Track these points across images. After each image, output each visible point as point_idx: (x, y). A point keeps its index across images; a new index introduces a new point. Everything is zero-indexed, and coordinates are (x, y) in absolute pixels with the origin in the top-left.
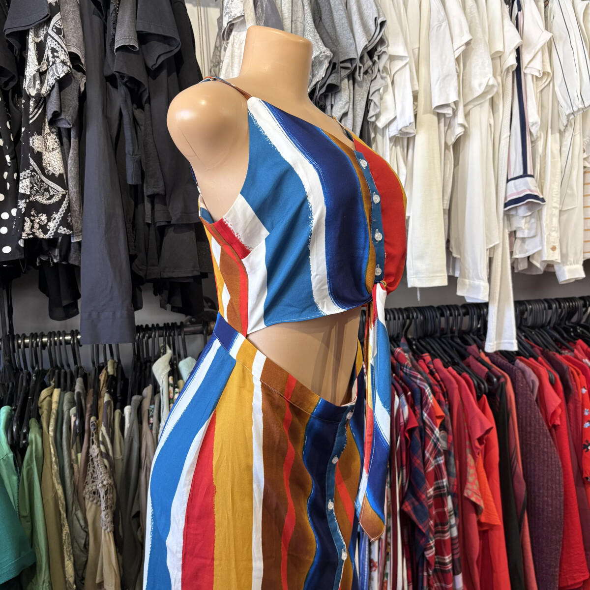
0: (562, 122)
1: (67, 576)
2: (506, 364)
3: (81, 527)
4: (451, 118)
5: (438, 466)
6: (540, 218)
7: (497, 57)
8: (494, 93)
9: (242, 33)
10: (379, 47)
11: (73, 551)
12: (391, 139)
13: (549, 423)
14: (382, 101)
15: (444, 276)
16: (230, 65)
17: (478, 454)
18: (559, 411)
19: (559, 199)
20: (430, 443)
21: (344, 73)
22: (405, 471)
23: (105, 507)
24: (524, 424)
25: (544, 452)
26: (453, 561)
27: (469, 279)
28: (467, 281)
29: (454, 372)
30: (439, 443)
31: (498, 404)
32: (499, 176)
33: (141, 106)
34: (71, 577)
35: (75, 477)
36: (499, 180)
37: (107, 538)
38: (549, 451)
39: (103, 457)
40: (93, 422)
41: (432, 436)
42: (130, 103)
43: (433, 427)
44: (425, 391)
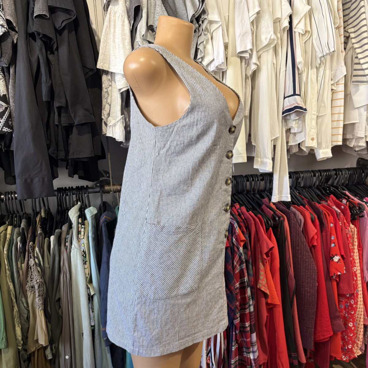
0: (318, 62)
1: (17, 336)
2: (285, 209)
3: (25, 307)
4: (249, 59)
5: (242, 271)
6: (304, 121)
7: (277, 21)
8: (275, 43)
9: (115, 6)
10: (202, 15)
11: (20, 322)
13: (310, 244)
14: (205, 49)
15: (245, 156)
16: (108, 26)
17: (266, 263)
18: (316, 237)
19: (316, 109)
20: (237, 256)
23: (38, 295)
24: (295, 245)
25: (306, 261)
26: (250, 326)
27: (260, 158)
28: (259, 159)
29: (253, 214)
30: (242, 256)
31: (279, 233)
32: (279, 95)
33: (52, 53)
34: (20, 336)
35: (21, 278)
36: (279, 97)
37: (40, 313)
38: (309, 261)
39: (37, 266)
40: (30, 245)
41: (238, 252)
42: (44, 51)
43: (239, 247)
44: (234, 225)
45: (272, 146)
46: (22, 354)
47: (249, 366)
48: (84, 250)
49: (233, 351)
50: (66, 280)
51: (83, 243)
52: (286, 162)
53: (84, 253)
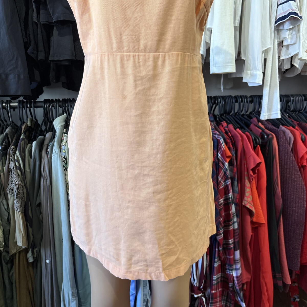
2: (274, 128)
3: (5, 209)
5: (226, 187)
6: (298, 32)
11: (2, 223)
13: (299, 164)
15: (233, 66)
17: (253, 180)
18: (306, 156)
20: (222, 172)
23: (16, 197)
24: (283, 164)
25: (294, 180)
26: (234, 243)
27: (250, 71)
28: (249, 72)
29: (240, 131)
30: (227, 172)
31: (267, 151)
32: (273, 2)
36: (272, 5)
37: (18, 215)
38: (298, 180)
39: (17, 169)
40: (12, 149)
41: (223, 167)
43: (224, 162)
44: (220, 141)
45: (263, 59)
46: (4, 256)
47: (231, 283)
48: (64, 156)
49: (215, 267)
50: (46, 185)
51: (64, 149)
52: (277, 77)
53: (65, 159)
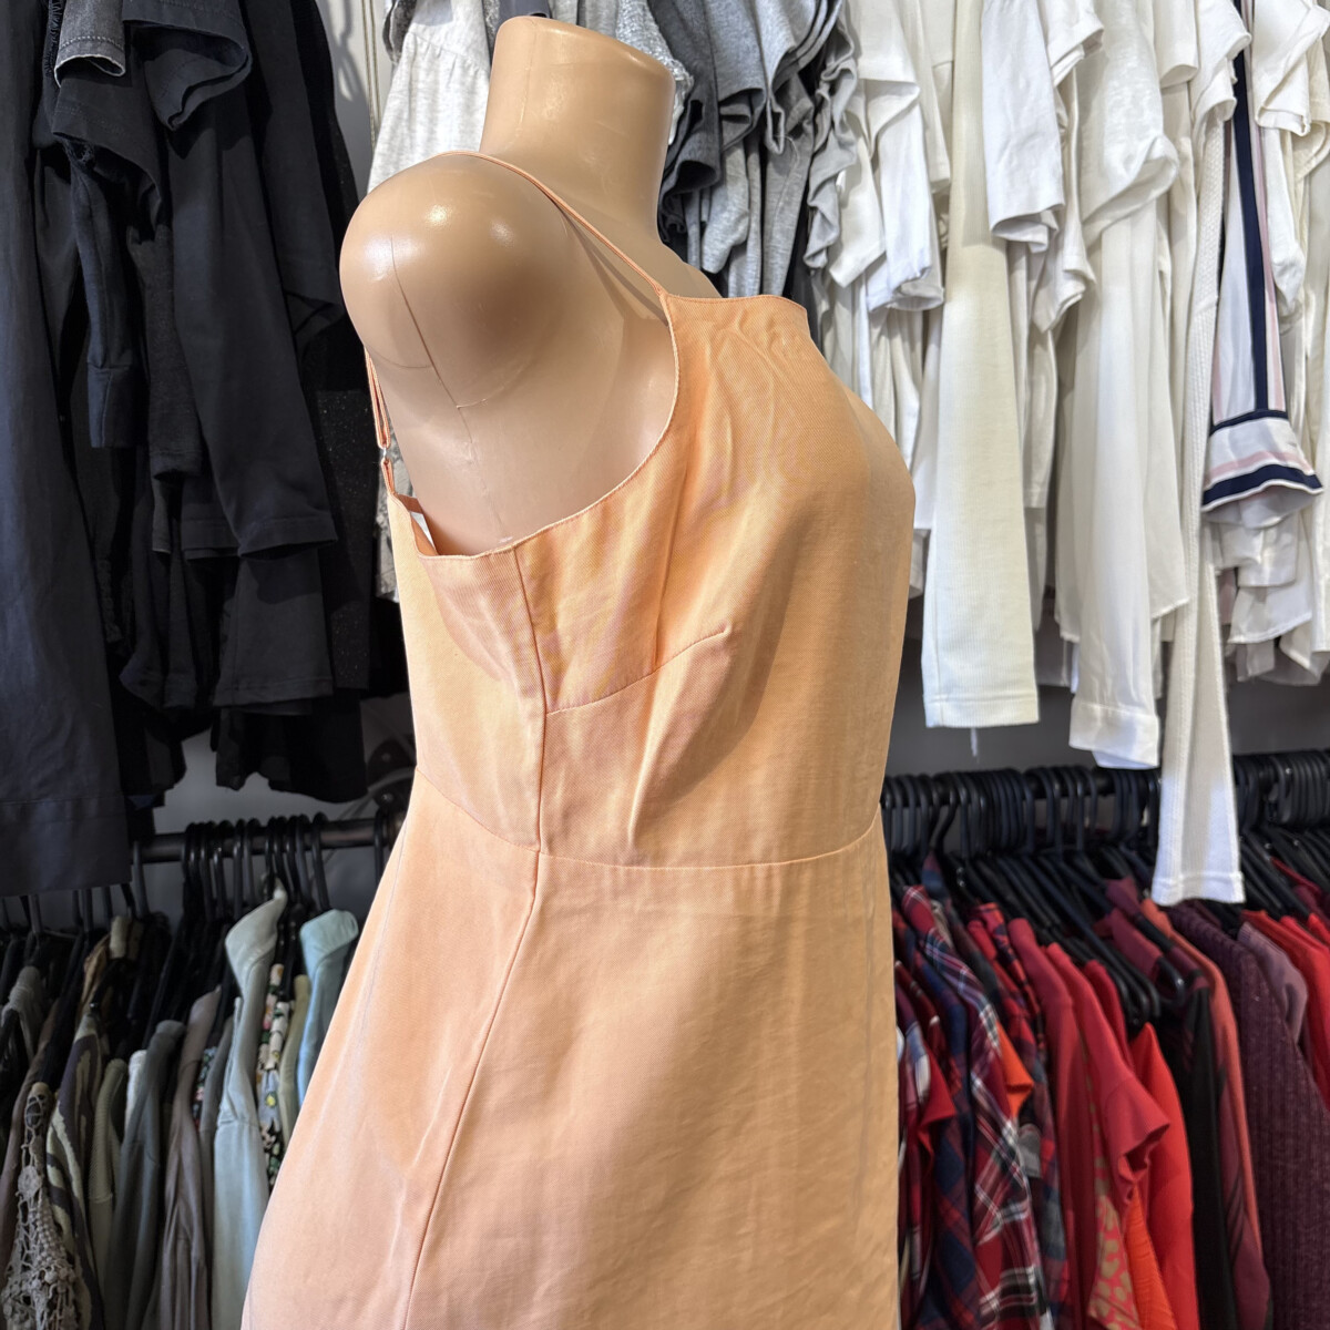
2: (1214, 935)
4: (1046, 254)
5: (1013, 1229)
6: (1306, 533)
7: (1176, 83)
8: (1170, 183)
9: (437, 27)
10: (832, 58)
12: (874, 316)
14: (844, 211)
15: (1030, 695)
16: (405, 116)
17: (1130, 1196)
20: (991, 1161)
21: (733, 132)
22: (918, 1239)
24: (1265, 1109)
25: (1322, 1192)
27: (1102, 702)
28: (1097, 709)
29: (1065, 960)
30: (1014, 1164)
31: (1189, 1050)
32: (1188, 416)
33: (147, 234)
36: (1188, 427)
39: (51, 1202)
40: (33, 1099)
41: (997, 1142)
42: (102, 223)
43: (999, 1117)
44: (977, 1014)
45: (1157, 646)
48: (273, 1124)
50: (185, 1265)
51: (271, 1089)
52: (1220, 722)
53: (273, 1139)
